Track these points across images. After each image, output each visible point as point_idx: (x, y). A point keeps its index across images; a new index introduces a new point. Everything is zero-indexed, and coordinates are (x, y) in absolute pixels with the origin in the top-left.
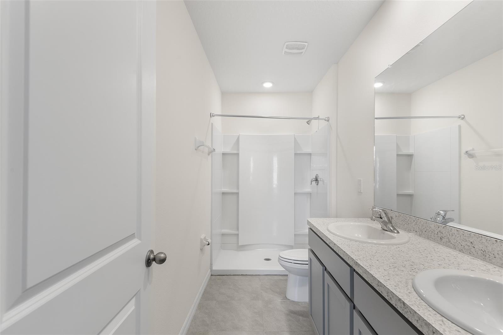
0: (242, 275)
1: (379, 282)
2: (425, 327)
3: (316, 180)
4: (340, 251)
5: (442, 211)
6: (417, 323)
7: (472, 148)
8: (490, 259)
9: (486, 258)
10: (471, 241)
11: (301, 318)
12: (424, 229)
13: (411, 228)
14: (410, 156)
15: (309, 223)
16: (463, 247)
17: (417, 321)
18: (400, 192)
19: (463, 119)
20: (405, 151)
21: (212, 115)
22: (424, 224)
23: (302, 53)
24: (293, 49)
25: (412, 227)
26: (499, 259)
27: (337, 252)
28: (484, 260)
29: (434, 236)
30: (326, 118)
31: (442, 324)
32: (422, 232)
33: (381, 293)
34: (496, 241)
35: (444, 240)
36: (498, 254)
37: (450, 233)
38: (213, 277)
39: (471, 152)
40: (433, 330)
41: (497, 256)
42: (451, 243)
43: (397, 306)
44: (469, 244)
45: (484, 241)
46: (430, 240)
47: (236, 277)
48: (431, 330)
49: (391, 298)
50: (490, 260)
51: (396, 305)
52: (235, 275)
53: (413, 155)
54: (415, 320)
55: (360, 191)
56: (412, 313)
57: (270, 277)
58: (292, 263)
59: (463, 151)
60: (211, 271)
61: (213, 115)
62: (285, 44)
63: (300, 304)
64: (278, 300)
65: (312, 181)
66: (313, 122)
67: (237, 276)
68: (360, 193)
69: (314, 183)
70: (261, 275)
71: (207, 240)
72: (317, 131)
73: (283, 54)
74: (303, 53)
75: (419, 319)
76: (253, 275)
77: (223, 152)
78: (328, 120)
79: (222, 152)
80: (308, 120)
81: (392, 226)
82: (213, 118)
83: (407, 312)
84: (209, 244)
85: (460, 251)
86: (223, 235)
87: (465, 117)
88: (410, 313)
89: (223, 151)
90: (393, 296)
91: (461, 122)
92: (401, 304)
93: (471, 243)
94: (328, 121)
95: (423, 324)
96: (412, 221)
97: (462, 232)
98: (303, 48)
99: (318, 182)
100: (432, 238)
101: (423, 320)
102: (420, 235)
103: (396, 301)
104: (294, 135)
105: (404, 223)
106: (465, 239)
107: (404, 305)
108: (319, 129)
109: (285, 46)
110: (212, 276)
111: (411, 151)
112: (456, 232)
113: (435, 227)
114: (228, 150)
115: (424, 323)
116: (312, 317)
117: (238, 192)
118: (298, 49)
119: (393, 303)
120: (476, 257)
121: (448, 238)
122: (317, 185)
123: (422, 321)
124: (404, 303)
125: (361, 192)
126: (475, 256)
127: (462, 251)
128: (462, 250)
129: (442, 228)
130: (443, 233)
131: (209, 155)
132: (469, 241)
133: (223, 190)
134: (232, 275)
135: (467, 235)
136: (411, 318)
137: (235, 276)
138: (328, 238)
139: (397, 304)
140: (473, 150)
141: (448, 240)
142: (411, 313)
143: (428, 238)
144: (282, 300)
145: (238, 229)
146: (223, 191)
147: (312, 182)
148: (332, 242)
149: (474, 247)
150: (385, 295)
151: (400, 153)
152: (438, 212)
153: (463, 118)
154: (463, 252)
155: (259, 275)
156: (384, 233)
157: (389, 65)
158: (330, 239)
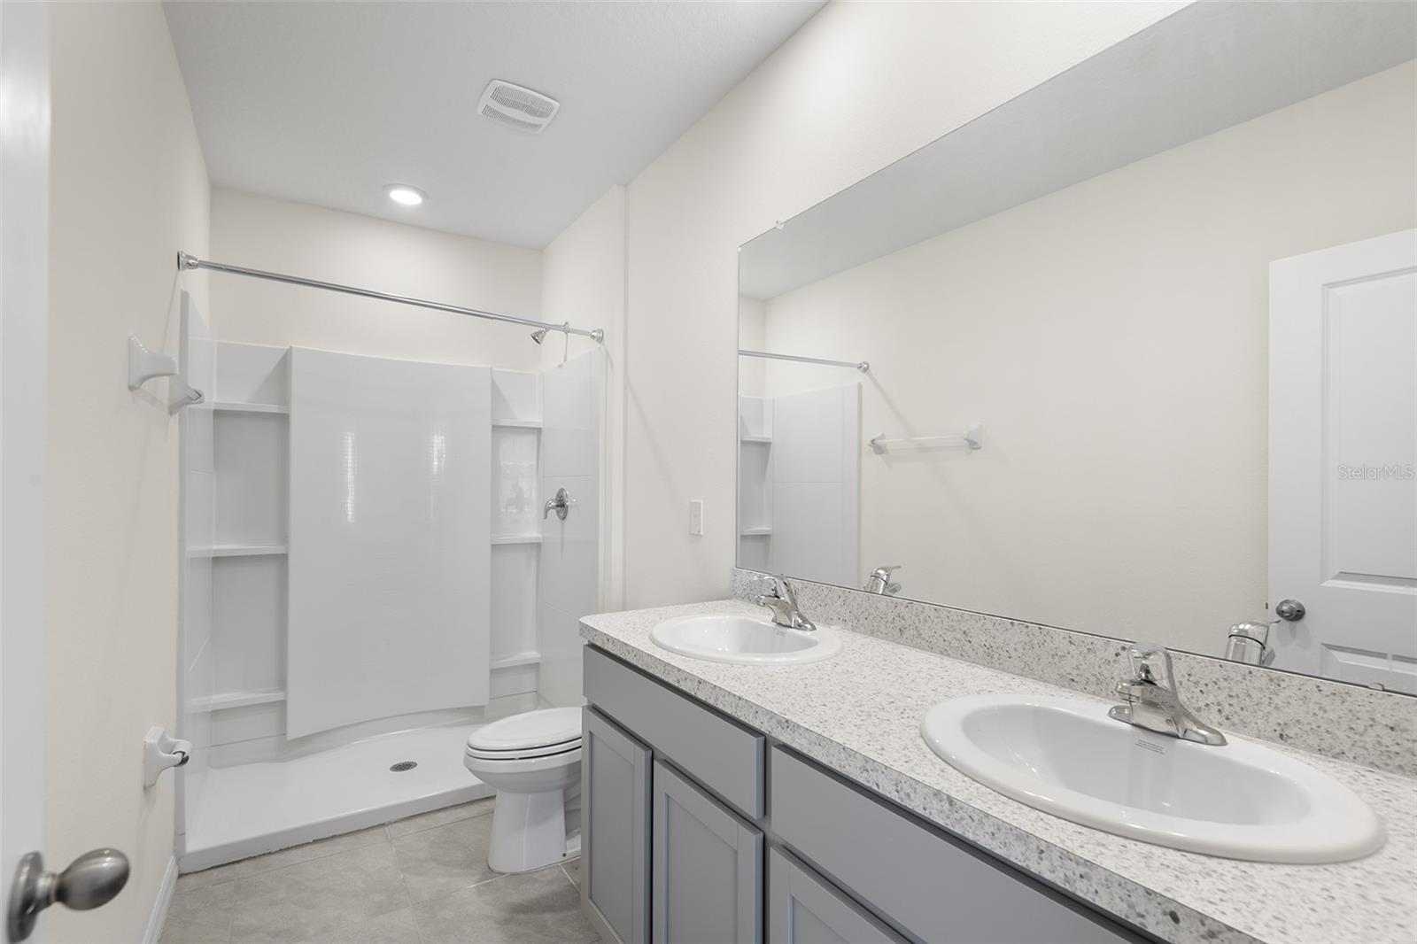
0: (315, 841)
1: (867, 762)
2: (1016, 843)
3: (561, 504)
4: (721, 698)
5: (882, 569)
6: (990, 841)
7: (880, 434)
8: (1001, 661)
9: (994, 661)
10: (964, 629)
11: (548, 916)
12: (863, 612)
13: (831, 615)
14: (765, 446)
15: (585, 629)
16: (947, 643)
17: (993, 835)
18: (748, 531)
19: (865, 370)
20: (755, 435)
21: (182, 262)
22: (862, 601)
23: (536, 126)
24: (515, 105)
25: (835, 611)
26: (1018, 659)
27: (711, 702)
28: (990, 665)
29: (886, 627)
30: (594, 331)
31: (1048, 827)
32: (859, 621)
33: (875, 787)
34: (1012, 623)
35: (907, 634)
36: (1015, 649)
37: (922, 617)
38: (191, 880)
39: (879, 442)
40: (1038, 847)
41: (1014, 654)
42: (924, 639)
43: (927, 811)
44: (959, 636)
45: (989, 626)
46: (877, 636)
47: (295, 856)
48: (1035, 847)
49: (908, 795)
50: (1000, 664)
51: (925, 809)
52: (288, 849)
53: (770, 443)
54: (987, 833)
55: (697, 533)
56: (976, 818)
57: (422, 821)
58: (513, 759)
59: (866, 441)
60: (178, 860)
61: (191, 261)
62: (491, 81)
63: (535, 876)
64: (466, 887)
65: (550, 508)
66: (552, 337)
67: (299, 852)
68: (696, 536)
69: (553, 513)
70: (391, 823)
71: (174, 745)
72: (560, 366)
73: (480, 113)
74: (542, 128)
75: (999, 830)
76: (359, 831)
77: (216, 403)
78: (599, 338)
79: (213, 408)
80: (537, 329)
81: (800, 616)
82: (188, 272)
83: (962, 818)
84: (184, 761)
85: (942, 653)
86: (216, 714)
87: (870, 367)
88: (970, 820)
89: (215, 400)
90: (915, 789)
91: (862, 377)
92: (943, 803)
93: (965, 633)
94: (600, 340)
95: (1011, 838)
96: (836, 597)
97: (945, 612)
98: (543, 115)
99: (566, 512)
100: (882, 633)
101: (1011, 829)
102: (854, 629)
103: (925, 799)
104: (491, 368)
105: (814, 605)
106: (952, 626)
107: (951, 805)
108: (569, 359)
109: (490, 91)
110: (185, 880)
111: (765, 434)
112: (932, 614)
113: (887, 605)
114: (238, 399)
115: (1013, 835)
116: (595, 904)
117: (284, 552)
118: (531, 112)
119: (915, 805)
120: (973, 662)
121: (916, 627)
122: (564, 518)
123: (1009, 831)
124: (951, 801)
125: (700, 535)
126: (972, 660)
127: (945, 653)
128: (946, 650)
129: (902, 608)
130: (906, 617)
131: (171, 413)
132: (960, 629)
133: (215, 547)
134: (276, 852)
135: (955, 618)
136: (973, 833)
137: (287, 853)
138: (673, 667)
139: (927, 806)
140: (883, 437)
141: (915, 633)
142: (973, 820)
143: (872, 634)
144: (480, 880)
145: (282, 683)
146: (215, 551)
147: (547, 510)
148: (688, 677)
149: (970, 642)
150: (887, 790)
151: (746, 438)
152: (877, 573)
153: (864, 368)
154: (948, 655)
155: (383, 824)
156: (783, 634)
157: (777, 222)
158: (679, 670)
